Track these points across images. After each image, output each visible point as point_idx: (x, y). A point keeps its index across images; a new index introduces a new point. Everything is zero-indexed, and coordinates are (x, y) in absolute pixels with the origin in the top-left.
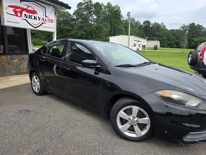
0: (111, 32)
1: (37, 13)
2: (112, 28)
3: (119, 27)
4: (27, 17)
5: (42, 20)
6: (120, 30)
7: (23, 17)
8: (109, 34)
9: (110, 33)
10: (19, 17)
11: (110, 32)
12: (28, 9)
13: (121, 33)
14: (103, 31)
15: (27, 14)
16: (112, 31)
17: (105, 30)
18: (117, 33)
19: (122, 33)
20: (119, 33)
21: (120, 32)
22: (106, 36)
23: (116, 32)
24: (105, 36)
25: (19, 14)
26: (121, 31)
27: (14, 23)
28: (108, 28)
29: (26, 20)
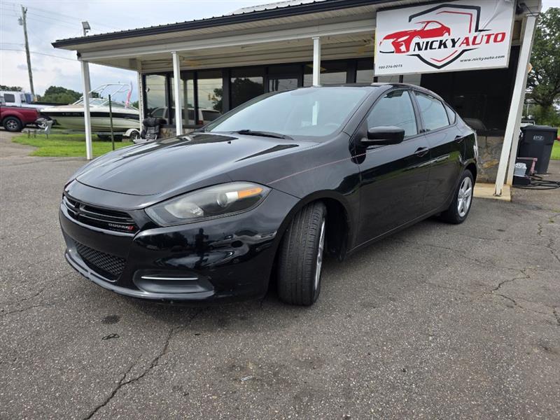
1: (448, 30)
4: (420, 49)
5: (463, 43)
7: (411, 52)
10: (404, 52)
12: (425, 29)
15: (422, 41)
25: (403, 48)
27: (391, 67)
29: (418, 56)
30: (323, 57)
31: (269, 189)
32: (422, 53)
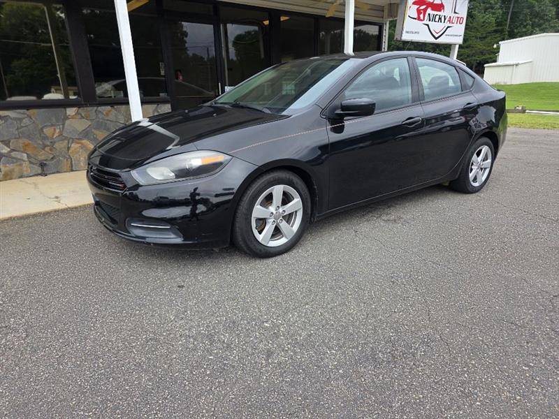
0: (501, 25)
2: (506, 13)
3: (533, 7)
5: (448, 20)
6: (536, 15)
8: (496, 31)
9: (500, 28)
11: (498, 24)
13: (540, 25)
14: (475, 24)
16: (506, 21)
17: (483, 20)
18: (525, 27)
19: (544, 26)
20: (533, 26)
21: (536, 20)
22: (485, 38)
23: (522, 24)
24: (480, 38)
26: (541, 18)
27: (413, 32)
28: (494, 13)
29: (428, 25)
30: (357, 16)
31: (230, 157)
32: (430, 23)
